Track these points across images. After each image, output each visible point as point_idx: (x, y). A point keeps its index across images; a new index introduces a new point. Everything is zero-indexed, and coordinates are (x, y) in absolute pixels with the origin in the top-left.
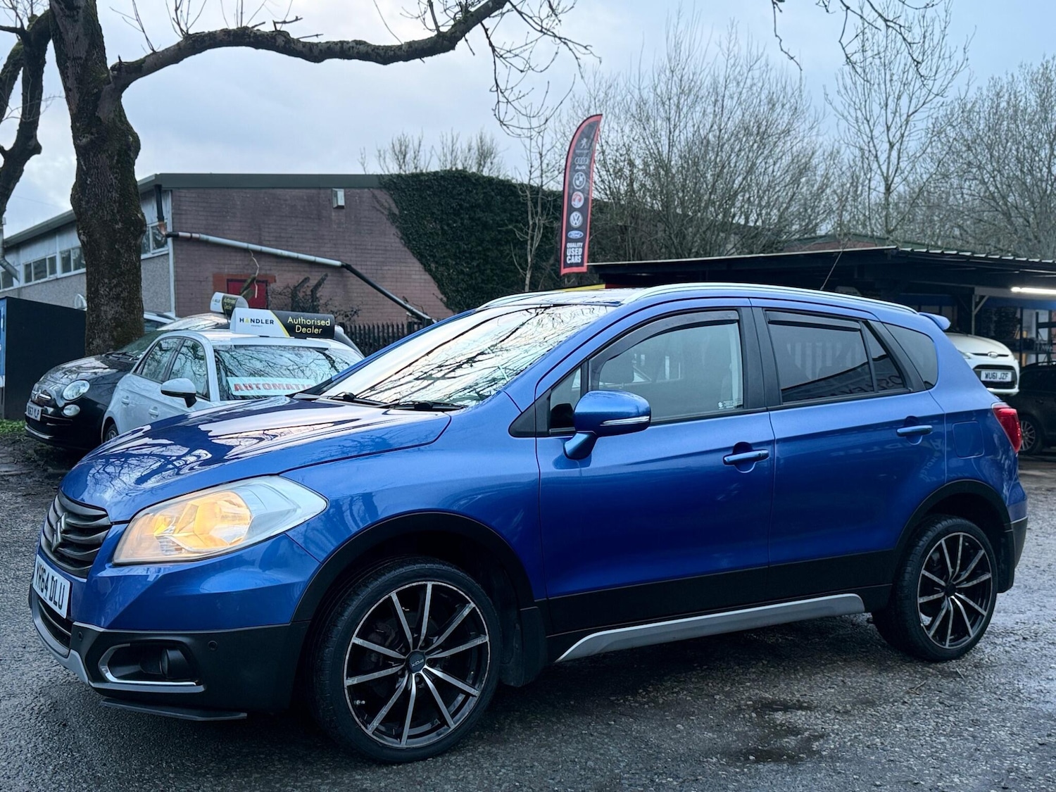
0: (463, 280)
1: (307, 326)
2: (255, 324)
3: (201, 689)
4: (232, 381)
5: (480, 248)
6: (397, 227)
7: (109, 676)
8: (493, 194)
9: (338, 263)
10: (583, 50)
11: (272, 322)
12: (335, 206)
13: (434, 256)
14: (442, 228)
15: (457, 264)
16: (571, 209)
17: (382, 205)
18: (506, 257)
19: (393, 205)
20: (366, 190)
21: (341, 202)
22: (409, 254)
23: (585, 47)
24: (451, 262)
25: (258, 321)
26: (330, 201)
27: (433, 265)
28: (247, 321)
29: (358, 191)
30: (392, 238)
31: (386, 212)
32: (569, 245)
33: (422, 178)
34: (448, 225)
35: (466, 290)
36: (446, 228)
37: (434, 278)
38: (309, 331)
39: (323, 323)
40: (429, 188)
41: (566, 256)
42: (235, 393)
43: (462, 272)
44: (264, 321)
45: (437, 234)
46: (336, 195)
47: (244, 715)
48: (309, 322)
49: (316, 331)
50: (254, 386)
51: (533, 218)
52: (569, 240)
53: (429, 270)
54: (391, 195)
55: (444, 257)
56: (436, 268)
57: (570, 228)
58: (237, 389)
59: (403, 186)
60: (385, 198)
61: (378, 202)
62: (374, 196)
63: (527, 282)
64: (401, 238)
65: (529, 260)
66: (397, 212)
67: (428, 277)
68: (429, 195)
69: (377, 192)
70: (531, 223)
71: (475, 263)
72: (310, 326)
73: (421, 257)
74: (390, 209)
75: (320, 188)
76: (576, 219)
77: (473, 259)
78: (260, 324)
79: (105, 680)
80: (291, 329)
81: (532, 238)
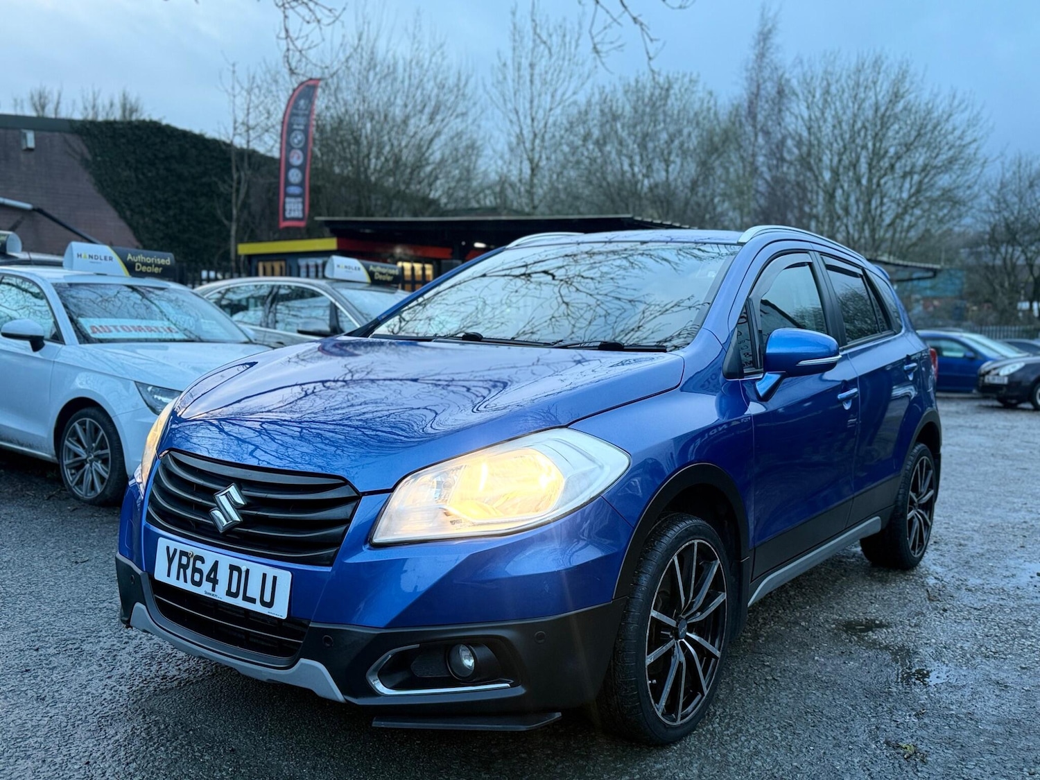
0: (158, 229)
1: (144, 264)
2: (94, 260)
3: (520, 691)
4: (86, 323)
5: (175, 199)
6: (90, 173)
7: (380, 687)
8: (187, 146)
9: (28, 206)
10: (327, 12)
11: (111, 259)
12: (24, 147)
13: (128, 204)
14: (137, 177)
15: (152, 213)
16: (289, 166)
17: (74, 150)
18: (201, 209)
19: (86, 151)
20: (57, 134)
21: (31, 143)
22: (103, 201)
23: (330, 10)
24: (147, 211)
25: (96, 257)
26: (19, 143)
27: (128, 213)
28: (85, 257)
29: (48, 134)
30: (86, 184)
31: (78, 157)
32: (288, 200)
33: (116, 126)
34: (143, 174)
35: (162, 239)
36: (141, 176)
37: (130, 225)
38: (149, 269)
39: (163, 262)
40: (124, 136)
41: (284, 210)
42: (93, 336)
43: (158, 221)
44: (103, 258)
45: (132, 183)
46: (25, 136)
47: (558, 715)
48: (149, 260)
49: (157, 270)
50: (112, 328)
51: (238, 170)
52: (287, 195)
53: (122, 216)
54: (83, 141)
55: (140, 206)
56: (132, 216)
57: (288, 183)
58: (94, 332)
59: (96, 133)
60: (77, 143)
61: (70, 146)
62: (66, 141)
63: (233, 232)
64: (95, 184)
65: (235, 212)
66: (89, 157)
67: (122, 224)
68: (124, 144)
69: (68, 136)
70: (235, 176)
71: (171, 213)
72: (150, 265)
73: (116, 205)
74: (82, 155)
75: (6, 128)
76: (295, 176)
77: (169, 208)
78: (99, 260)
79: (374, 693)
80: (131, 267)
81: (238, 190)
